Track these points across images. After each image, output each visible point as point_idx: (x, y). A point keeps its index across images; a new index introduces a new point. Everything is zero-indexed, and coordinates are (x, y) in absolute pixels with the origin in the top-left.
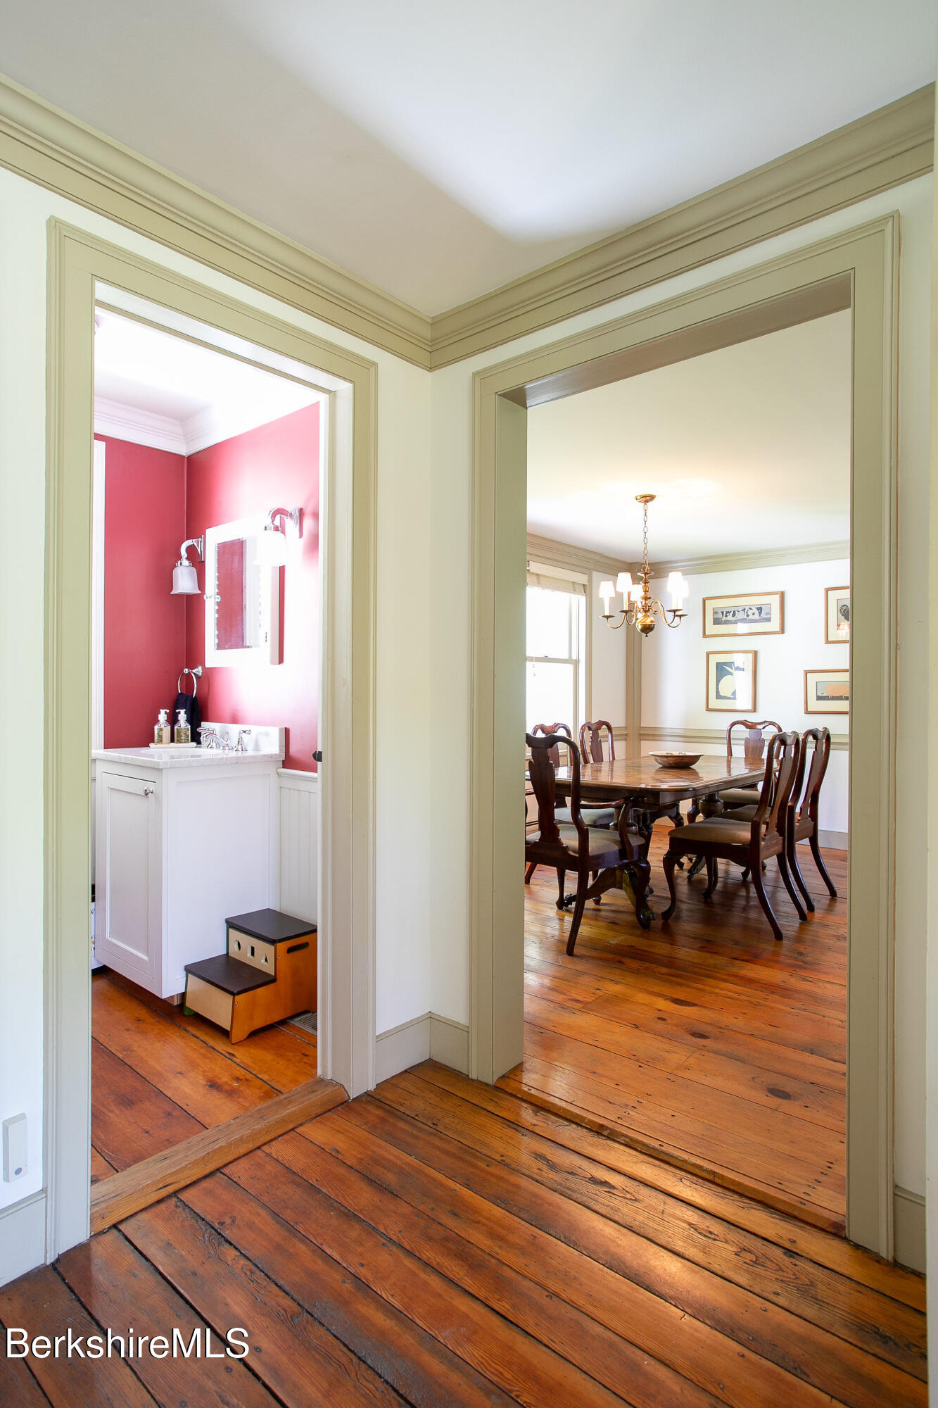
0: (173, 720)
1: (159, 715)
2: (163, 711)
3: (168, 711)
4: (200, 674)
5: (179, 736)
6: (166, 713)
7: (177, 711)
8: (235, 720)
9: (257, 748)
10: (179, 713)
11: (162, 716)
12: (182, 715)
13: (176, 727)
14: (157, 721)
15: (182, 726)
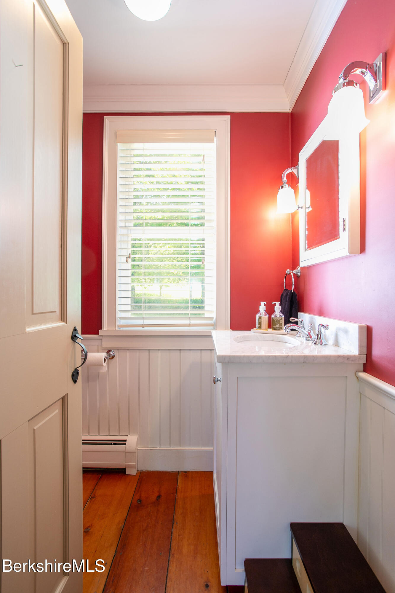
0: (270, 310)
1: (260, 306)
2: (263, 303)
3: (266, 303)
4: (299, 274)
5: (274, 324)
6: (265, 305)
7: (273, 303)
8: (321, 313)
9: (337, 344)
10: (275, 305)
11: (262, 307)
12: (278, 307)
13: (273, 316)
14: (259, 311)
15: (278, 316)
